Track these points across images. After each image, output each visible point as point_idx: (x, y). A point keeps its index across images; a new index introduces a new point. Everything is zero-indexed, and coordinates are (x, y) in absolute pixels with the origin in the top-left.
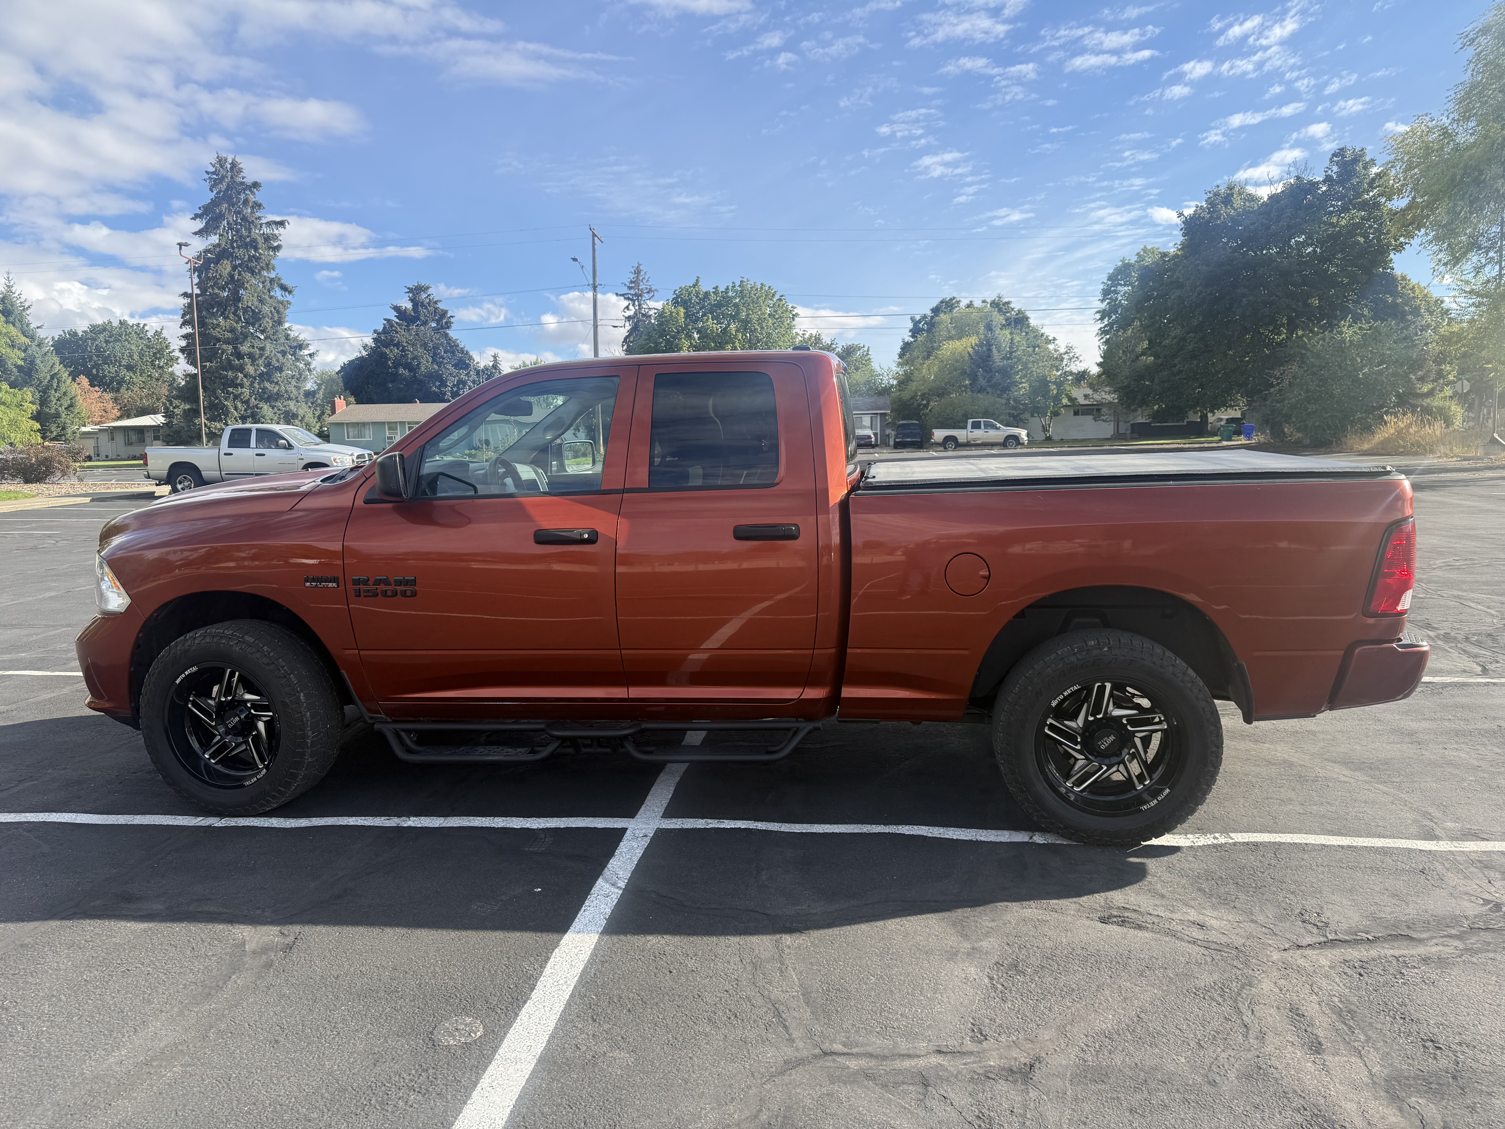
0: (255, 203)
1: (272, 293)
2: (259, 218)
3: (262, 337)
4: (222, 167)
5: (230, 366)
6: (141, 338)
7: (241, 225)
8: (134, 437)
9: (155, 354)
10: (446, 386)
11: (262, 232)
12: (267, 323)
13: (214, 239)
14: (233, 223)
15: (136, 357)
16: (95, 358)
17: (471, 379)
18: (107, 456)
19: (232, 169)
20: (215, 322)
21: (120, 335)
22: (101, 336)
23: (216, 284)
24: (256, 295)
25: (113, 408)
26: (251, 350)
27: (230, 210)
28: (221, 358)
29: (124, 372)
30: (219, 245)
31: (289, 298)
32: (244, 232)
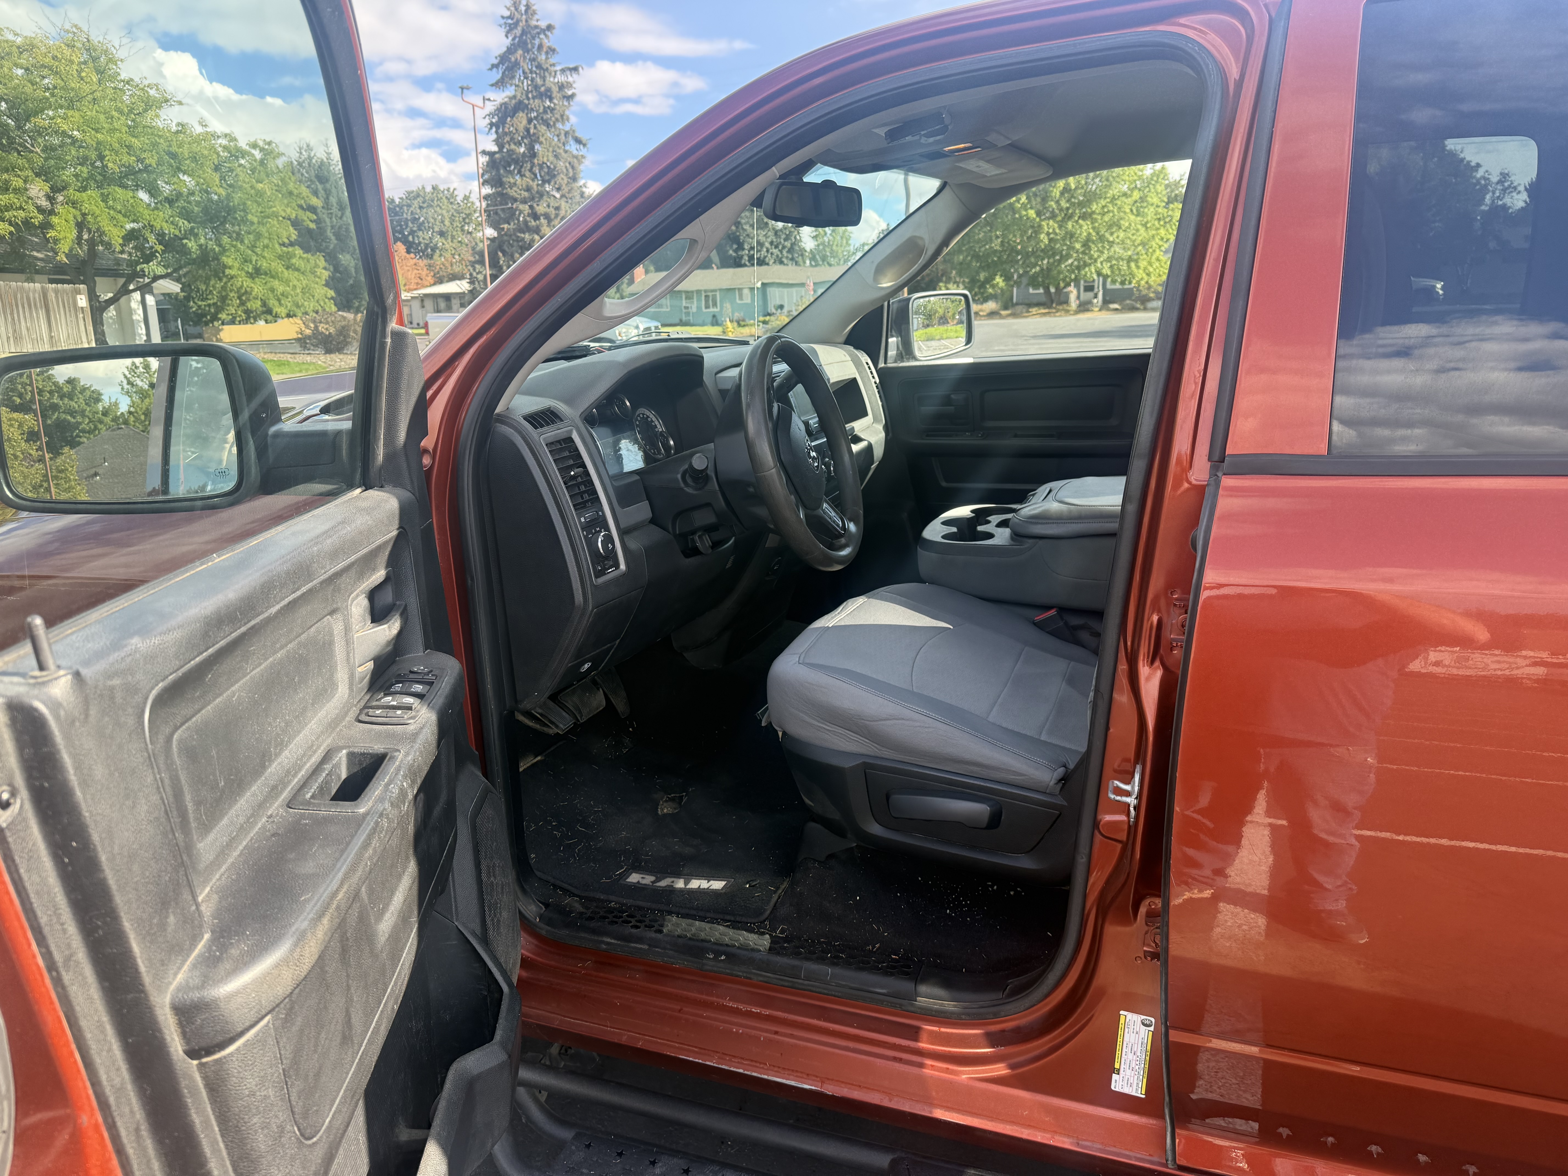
0: (550, 48)
1: (567, 148)
2: (553, 65)
3: (558, 195)
4: (516, 9)
5: (526, 228)
6: (451, 203)
7: (536, 73)
8: (442, 304)
9: (464, 219)
10: (743, 249)
11: (556, 80)
12: (562, 179)
13: (510, 91)
14: (528, 71)
15: (447, 223)
16: (410, 224)
17: (769, 240)
18: (418, 324)
19: (526, 11)
20: (512, 181)
21: (433, 201)
22: (415, 202)
23: (512, 139)
24: (551, 149)
25: (427, 275)
26: (547, 210)
27: (525, 58)
28: (518, 220)
29: (437, 238)
30: (515, 97)
31: (583, 151)
32: (539, 81)
